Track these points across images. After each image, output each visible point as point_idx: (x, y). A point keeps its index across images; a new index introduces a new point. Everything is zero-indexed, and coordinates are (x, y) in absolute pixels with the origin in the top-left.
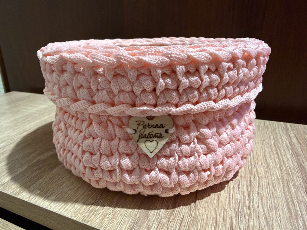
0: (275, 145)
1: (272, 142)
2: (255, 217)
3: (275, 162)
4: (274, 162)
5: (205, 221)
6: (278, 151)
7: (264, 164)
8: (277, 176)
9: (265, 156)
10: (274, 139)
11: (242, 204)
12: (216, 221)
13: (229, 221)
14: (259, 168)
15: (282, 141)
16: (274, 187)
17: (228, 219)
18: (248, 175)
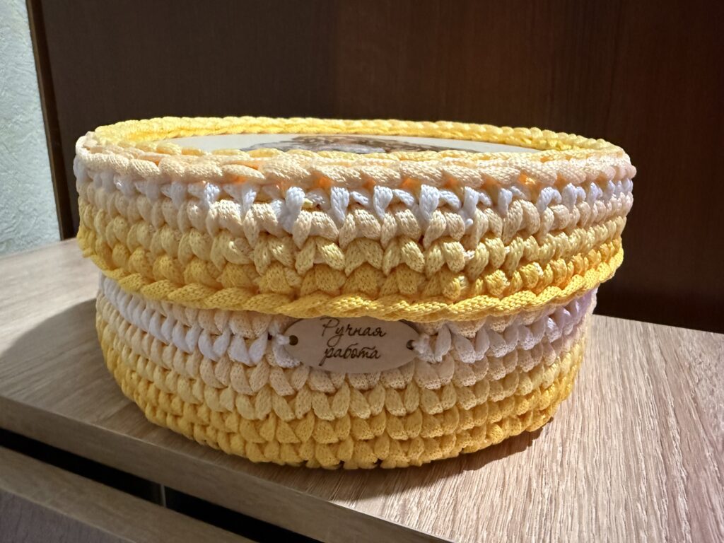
0: (620, 363)
1: (616, 358)
2: (569, 478)
3: (617, 393)
4: (614, 391)
5: (485, 483)
6: (625, 374)
7: (596, 395)
8: (617, 415)
9: (599, 381)
10: (620, 353)
11: (550, 459)
12: (504, 482)
13: (525, 483)
14: (586, 402)
15: (634, 356)
16: (607, 432)
17: (524, 481)
18: (566, 413)
